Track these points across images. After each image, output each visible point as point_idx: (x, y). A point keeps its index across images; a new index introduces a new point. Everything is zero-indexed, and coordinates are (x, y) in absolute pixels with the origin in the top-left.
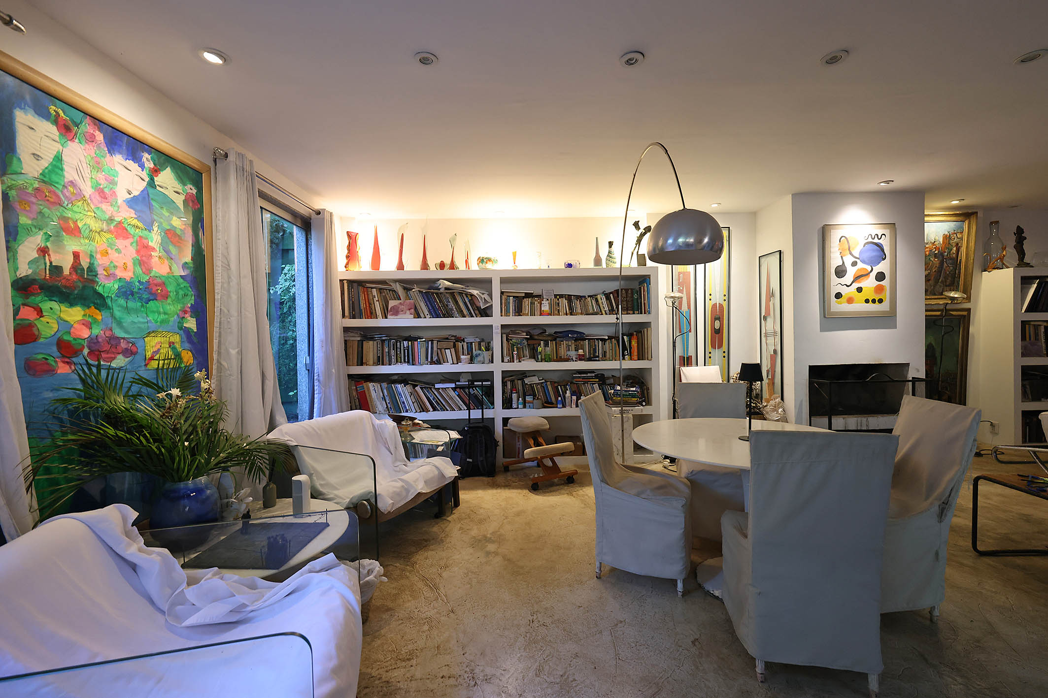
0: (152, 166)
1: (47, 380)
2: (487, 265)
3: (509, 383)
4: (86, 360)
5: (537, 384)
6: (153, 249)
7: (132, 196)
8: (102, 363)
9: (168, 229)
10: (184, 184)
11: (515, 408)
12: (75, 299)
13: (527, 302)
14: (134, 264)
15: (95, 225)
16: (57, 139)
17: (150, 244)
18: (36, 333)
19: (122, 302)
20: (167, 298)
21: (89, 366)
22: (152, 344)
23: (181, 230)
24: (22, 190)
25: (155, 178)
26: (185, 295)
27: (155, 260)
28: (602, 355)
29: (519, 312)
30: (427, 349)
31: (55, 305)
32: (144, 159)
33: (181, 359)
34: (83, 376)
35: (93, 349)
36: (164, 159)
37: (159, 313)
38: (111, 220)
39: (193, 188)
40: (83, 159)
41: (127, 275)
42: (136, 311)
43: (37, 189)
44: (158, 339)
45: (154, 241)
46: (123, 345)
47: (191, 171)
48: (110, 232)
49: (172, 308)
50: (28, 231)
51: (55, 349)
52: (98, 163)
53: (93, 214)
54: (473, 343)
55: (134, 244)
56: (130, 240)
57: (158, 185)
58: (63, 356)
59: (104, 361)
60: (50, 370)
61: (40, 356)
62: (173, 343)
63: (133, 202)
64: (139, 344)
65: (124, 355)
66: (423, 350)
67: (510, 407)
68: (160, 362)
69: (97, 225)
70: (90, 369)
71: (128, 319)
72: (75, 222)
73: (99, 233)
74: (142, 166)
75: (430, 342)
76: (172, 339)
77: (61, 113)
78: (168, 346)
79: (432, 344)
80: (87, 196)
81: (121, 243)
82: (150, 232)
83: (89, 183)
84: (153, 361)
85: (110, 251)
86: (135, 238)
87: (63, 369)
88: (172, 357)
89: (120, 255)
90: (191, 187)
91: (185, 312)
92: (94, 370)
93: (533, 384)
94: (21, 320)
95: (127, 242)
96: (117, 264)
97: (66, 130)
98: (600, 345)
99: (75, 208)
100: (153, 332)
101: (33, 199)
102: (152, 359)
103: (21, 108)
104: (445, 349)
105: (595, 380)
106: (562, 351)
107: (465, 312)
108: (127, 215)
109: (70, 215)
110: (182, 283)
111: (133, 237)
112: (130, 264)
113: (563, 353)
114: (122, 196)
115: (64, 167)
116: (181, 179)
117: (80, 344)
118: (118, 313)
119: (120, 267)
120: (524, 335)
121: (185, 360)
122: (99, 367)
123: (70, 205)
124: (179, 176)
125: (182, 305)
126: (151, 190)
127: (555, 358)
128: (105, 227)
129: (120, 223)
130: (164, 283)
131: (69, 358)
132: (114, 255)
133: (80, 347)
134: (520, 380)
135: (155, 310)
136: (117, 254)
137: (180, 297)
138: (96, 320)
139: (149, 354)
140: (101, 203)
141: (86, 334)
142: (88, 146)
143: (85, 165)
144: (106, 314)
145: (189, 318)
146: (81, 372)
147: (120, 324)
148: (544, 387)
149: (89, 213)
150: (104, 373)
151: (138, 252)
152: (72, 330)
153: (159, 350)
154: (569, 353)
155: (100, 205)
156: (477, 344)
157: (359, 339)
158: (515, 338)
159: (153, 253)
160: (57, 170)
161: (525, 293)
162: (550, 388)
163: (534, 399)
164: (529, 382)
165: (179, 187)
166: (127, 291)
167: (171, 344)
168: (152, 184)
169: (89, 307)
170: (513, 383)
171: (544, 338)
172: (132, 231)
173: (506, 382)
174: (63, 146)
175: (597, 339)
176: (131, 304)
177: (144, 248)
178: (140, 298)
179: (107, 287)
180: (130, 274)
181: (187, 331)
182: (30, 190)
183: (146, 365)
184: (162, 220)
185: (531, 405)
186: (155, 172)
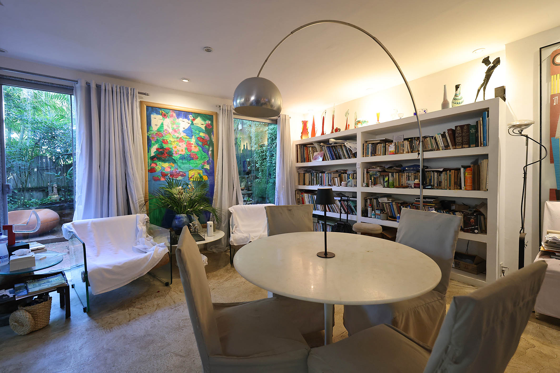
0: (192, 118)
1: (158, 182)
2: (358, 125)
3: (369, 201)
4: (169, 177)
5: (386, 203)
6: (192, 144)
7: (185, 129)
8: (174, 178)
9: (198, 137)
10: (205, 121)
11: (369, 217)
12: (166, 161)
13: (379, 147)
14: (185, 149)
15: (172, 140)
16: (162, 119)
17: (191, 143)
18: (156, 170)
19: (181, 161)
20: (197, 159)
21: (170, 179)
22: (191, 173)
23: (203, 136)
24: (152, 134)
25: (194, 122)
26: (205, 158)
27: (193, 147)
28: (437, 185)
29: (374, 153)
30: (329, 178)
31: (160, 163)
32: (190, 117)
33: (203, 178)
34: (168, 181)
35: (171, 174)
36: (197, 115)
37: (194, 164)
38: (178, 137)
39: (209, 121)
40: (169, 122)
41: (183, 153)
42: (186, 163)
43: (156, 133)
44: (194, 172)
45: (192, 142)
46: (181, 173)
47: (208, 116)
48: (178, 141)
49: (199, 162)
50: (154, 144)
51: (160, 174)
52: (174, 122)
53: (172, 137)
54: (350, 175)
55: (186, 143)
56: (184, 142)
57: (195, 124)
58: (163, 176)
59: (175, 178)
60: (159, 180)
61: (156, 176)
62: (200, 173)
63: (185, 131)
64: (187, 173)
65: (181, 176)
66: (327, 178)
67: (367, 216)
68: (194, 179)
69: (173, 140)
70: (170, 180)
71: (182, 166)
72: (167, 140)
73: (174, 142)
74: (189, 120)
75: (330, 174)
76: (199, 172)
77: (163, 112)
78: (197, 174)
79: (331, 175)
80: (170, 132)
81: (181, 144)
82: (191, 139)
83: (171, 128)
84: (191, 179)
85: (177, 147)
86: (186, 142)
87: (162, 179)
88: (199, 177)
89: (181, 147)
90: (208, 121)
91: (205, 163)
92: (171, 180)
93: (384, 203)
94: (152, 167)
95: (183, 143)
96: (179, 150)
97: (164, 116)
98: (436, 176)
99: (167, 136)
100: (192, 169)
101: (155, 136)
102: (191, 178)
103: (153, 114)
104: (335, 178)
105: (432, 205)
106: (404, 180)
107: (346, 156)
108: (183, 135)
109: (165, 139)
110: (203, 154)
111: (185, 141)
112: (184, 149)
113: (404, 182)
114: (181, 129)
115: (164, 126)
116: (204, 120)
117: (167, 173)
118: (179, 164)
119: (180, 151)
120: (378, 169)
121: (204, 179)
122: (173, 179)
123: (165, 136)
124: (203, 119)
125: (203, 161)
126: (192, 126)
127: (398, 185)
128: (176, 140)
129: (181, 138)
130: (196, 154)
131: (164, 177)
132: (178, 148)
133: (168, 174)
134: (375, 199)
135: (193, 163)
136: (179, 147)
137: (203, 158)
138: (172, 166)
139: (190, 176)
140: (175, 133)
141: (169, 170)
142: (171, 119)
143: (170, 124)
144: (175, 164)
145: (206, 165)
146: (167, 181)
147: (180, 167)
148: (390, 205)
149: (171, 137)
150: (174, 181)
151: (187, 146)
152: (165, 169)
153: (194, 175)
154: (409, 182)
155: (174, 134)
156: (352, 175)
157: (303, 172)
158: (372, 171)
159: (192, 145)
160: (162, 127)
161: (380, 140)
162: (395, 207)
163: (381, 213)
164: (381, 201)
165: (203, 122)
166: (183, 158)
167: (199, 173)
168: (192, 124)
169: (170, 163)
170: (371, 201)
171: (392, 171)
172: (184, 140)
173: (367, 199)
174: (163, 120)
175: (433, 171)
176: (184, 161)
177: (189, 144)
178: (188, 160)
179: (176, 157)
180: (184, 153)
181: (206, 170)
182: (155, 134)
183: (189, 180)
184: (196, 135)
185: (379, 217)
186: (194, 120)
